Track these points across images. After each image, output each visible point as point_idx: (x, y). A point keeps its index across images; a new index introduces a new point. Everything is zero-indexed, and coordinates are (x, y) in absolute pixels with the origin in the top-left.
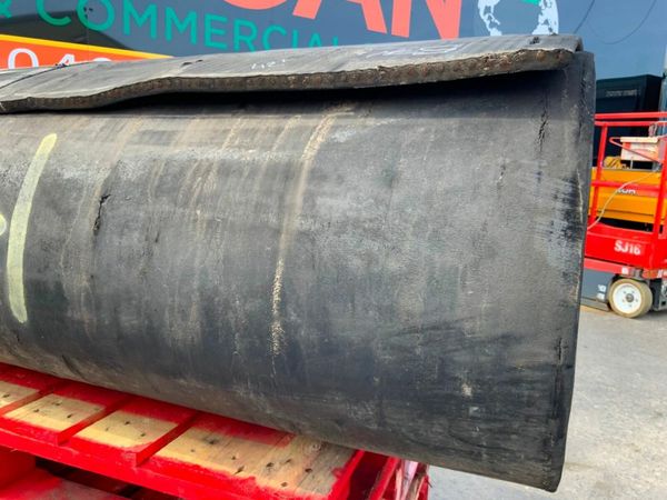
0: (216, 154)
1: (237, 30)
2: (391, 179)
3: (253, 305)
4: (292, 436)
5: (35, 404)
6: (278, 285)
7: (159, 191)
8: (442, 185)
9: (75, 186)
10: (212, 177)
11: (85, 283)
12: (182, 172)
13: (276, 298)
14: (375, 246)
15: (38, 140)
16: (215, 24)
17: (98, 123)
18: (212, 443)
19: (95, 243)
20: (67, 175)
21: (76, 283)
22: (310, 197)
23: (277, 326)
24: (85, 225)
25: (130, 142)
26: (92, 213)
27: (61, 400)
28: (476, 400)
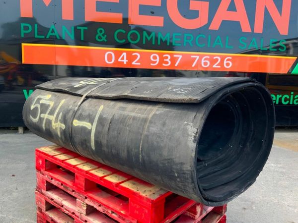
0: (133, 114)
1: (185, 38)
2: (164, 124)
3: (136, 150)
4: (154, 186)
5: (96, 170)
6: (141, 147)
7: (121, 122)
8: (173, 127)
9: (105, 119)
10: (131, 120)
11: (106, 142)
12: (126, 118)
13: (140, 149)
14: (159, 140)
15: (99, 106)
16: (176, 37)
17: (112, 103)
18: (134, 184)
19: (108, 133)
20: (104, 116)
21: (104, 142)
22: (149, 127)
23: (140, 156)
24: (106, 128)
25: (117, 109)
26: (108, 126)
27: (102, 170)
28: (178, 177)
